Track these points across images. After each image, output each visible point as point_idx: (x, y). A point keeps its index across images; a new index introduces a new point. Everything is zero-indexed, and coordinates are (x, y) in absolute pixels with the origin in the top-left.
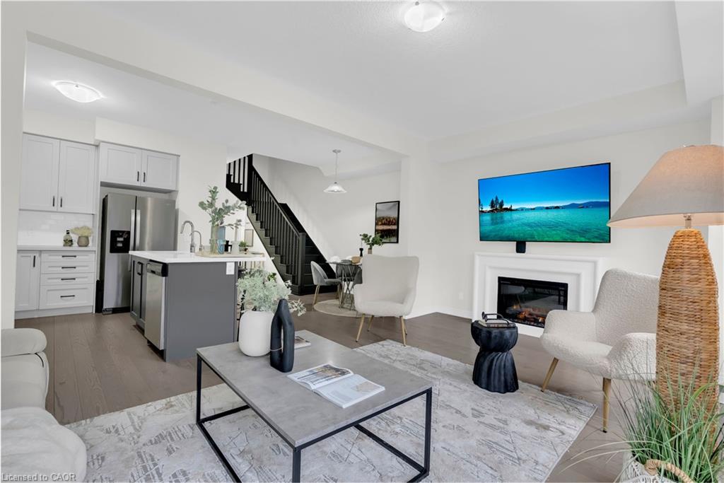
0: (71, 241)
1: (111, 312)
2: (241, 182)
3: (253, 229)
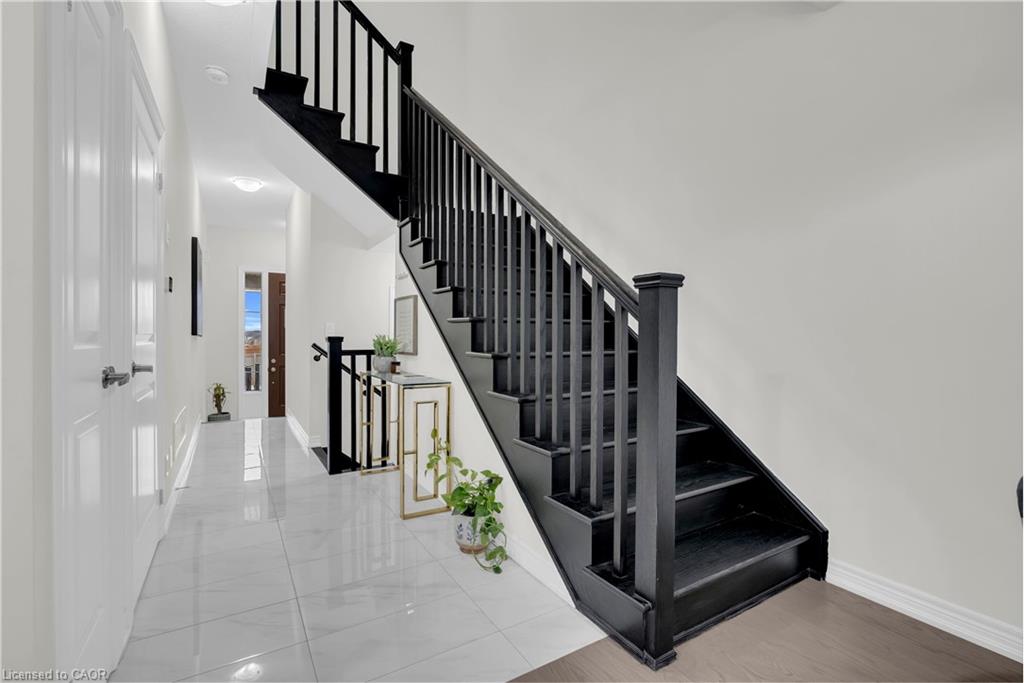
2: (378, 141)
3: (417, 293)
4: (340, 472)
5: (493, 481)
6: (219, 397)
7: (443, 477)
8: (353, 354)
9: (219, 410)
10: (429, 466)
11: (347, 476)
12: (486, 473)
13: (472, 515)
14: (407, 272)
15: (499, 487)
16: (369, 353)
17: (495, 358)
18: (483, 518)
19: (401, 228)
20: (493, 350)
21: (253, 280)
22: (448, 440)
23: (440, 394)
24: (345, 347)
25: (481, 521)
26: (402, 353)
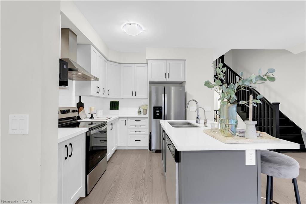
0: (141, 112)
1: (155, 152)
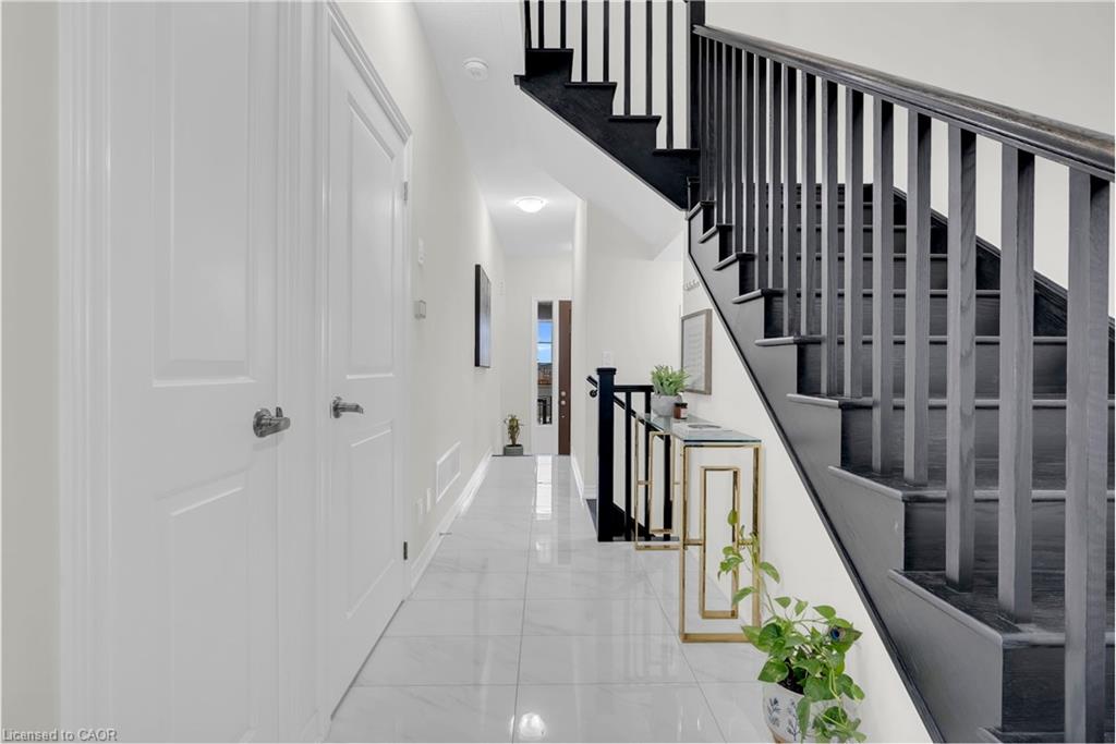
2: (659, 109)
3: (710, 305)
4: (611, 540)
5: (840, 636)
6: (513, 428)
7: (745, 592)
8: (628, 390)
9: (514, 441)
10: (725, 567)
11: (619, 546)
12: (827, 611)
13: (799, 690)
14: (697, 279)
15: (853, 647)
16: (647, 390)
17: (846, 408)
18: (820, 703)
19: (690, 220)
20: (841, 392)
21: (545, 310)
22: (755, 532)
23: (742, 458)
24: (618, 381)
25: (817, 709)
26: (691, 391)
